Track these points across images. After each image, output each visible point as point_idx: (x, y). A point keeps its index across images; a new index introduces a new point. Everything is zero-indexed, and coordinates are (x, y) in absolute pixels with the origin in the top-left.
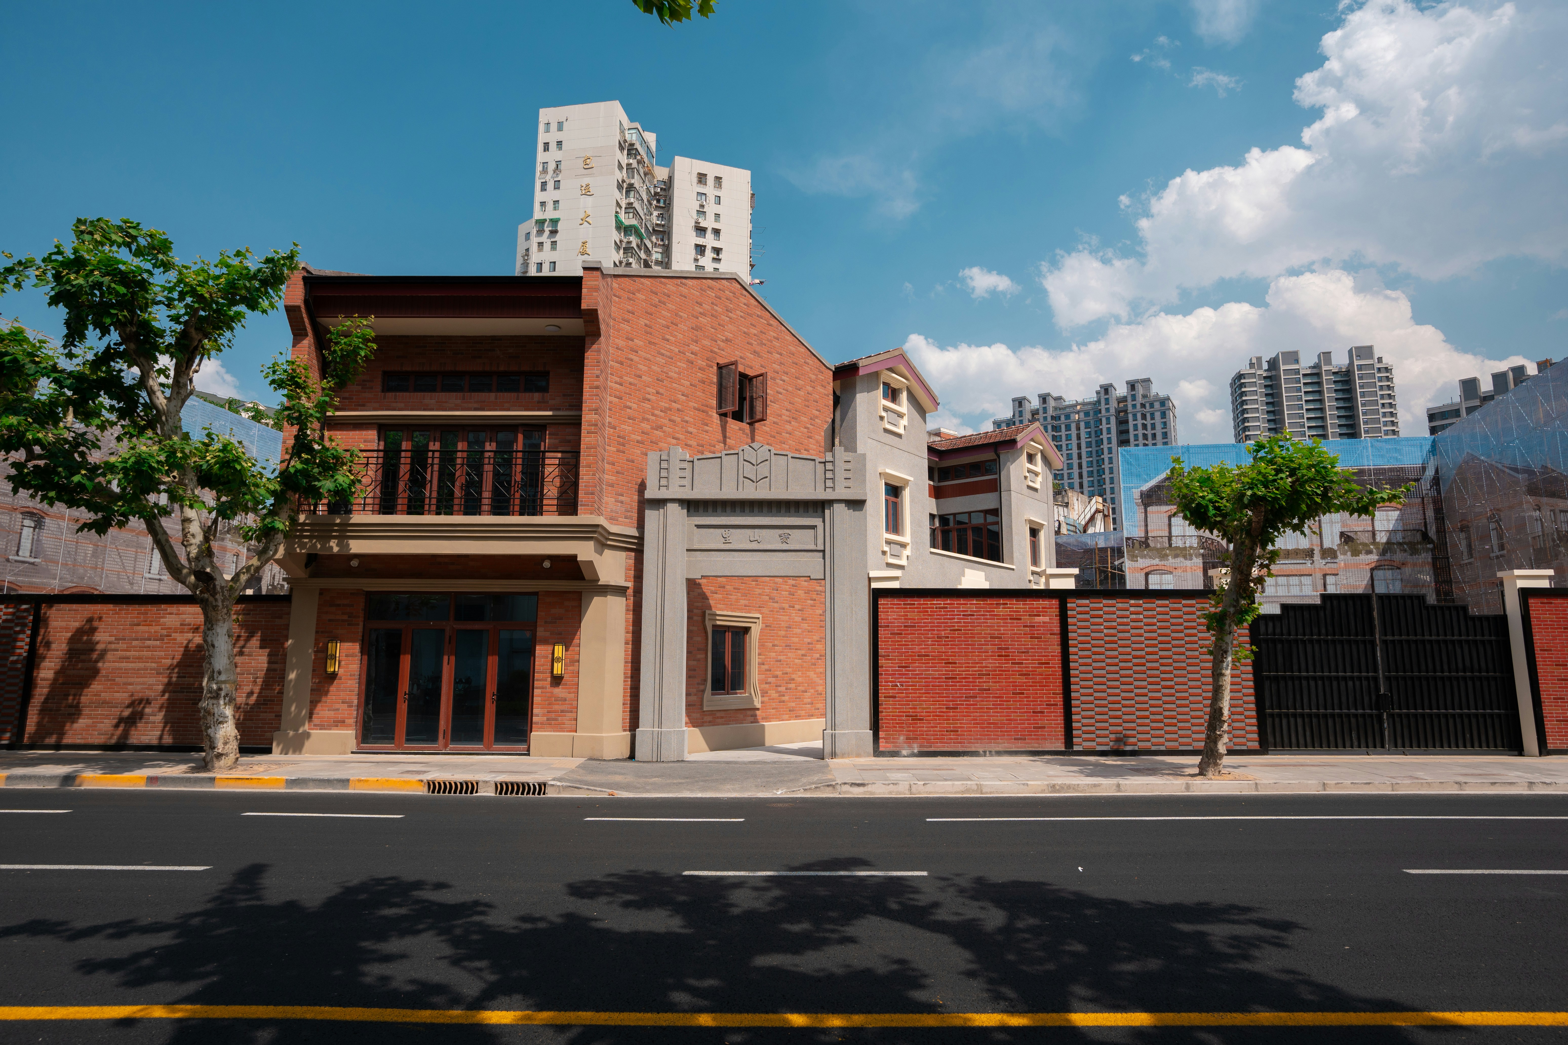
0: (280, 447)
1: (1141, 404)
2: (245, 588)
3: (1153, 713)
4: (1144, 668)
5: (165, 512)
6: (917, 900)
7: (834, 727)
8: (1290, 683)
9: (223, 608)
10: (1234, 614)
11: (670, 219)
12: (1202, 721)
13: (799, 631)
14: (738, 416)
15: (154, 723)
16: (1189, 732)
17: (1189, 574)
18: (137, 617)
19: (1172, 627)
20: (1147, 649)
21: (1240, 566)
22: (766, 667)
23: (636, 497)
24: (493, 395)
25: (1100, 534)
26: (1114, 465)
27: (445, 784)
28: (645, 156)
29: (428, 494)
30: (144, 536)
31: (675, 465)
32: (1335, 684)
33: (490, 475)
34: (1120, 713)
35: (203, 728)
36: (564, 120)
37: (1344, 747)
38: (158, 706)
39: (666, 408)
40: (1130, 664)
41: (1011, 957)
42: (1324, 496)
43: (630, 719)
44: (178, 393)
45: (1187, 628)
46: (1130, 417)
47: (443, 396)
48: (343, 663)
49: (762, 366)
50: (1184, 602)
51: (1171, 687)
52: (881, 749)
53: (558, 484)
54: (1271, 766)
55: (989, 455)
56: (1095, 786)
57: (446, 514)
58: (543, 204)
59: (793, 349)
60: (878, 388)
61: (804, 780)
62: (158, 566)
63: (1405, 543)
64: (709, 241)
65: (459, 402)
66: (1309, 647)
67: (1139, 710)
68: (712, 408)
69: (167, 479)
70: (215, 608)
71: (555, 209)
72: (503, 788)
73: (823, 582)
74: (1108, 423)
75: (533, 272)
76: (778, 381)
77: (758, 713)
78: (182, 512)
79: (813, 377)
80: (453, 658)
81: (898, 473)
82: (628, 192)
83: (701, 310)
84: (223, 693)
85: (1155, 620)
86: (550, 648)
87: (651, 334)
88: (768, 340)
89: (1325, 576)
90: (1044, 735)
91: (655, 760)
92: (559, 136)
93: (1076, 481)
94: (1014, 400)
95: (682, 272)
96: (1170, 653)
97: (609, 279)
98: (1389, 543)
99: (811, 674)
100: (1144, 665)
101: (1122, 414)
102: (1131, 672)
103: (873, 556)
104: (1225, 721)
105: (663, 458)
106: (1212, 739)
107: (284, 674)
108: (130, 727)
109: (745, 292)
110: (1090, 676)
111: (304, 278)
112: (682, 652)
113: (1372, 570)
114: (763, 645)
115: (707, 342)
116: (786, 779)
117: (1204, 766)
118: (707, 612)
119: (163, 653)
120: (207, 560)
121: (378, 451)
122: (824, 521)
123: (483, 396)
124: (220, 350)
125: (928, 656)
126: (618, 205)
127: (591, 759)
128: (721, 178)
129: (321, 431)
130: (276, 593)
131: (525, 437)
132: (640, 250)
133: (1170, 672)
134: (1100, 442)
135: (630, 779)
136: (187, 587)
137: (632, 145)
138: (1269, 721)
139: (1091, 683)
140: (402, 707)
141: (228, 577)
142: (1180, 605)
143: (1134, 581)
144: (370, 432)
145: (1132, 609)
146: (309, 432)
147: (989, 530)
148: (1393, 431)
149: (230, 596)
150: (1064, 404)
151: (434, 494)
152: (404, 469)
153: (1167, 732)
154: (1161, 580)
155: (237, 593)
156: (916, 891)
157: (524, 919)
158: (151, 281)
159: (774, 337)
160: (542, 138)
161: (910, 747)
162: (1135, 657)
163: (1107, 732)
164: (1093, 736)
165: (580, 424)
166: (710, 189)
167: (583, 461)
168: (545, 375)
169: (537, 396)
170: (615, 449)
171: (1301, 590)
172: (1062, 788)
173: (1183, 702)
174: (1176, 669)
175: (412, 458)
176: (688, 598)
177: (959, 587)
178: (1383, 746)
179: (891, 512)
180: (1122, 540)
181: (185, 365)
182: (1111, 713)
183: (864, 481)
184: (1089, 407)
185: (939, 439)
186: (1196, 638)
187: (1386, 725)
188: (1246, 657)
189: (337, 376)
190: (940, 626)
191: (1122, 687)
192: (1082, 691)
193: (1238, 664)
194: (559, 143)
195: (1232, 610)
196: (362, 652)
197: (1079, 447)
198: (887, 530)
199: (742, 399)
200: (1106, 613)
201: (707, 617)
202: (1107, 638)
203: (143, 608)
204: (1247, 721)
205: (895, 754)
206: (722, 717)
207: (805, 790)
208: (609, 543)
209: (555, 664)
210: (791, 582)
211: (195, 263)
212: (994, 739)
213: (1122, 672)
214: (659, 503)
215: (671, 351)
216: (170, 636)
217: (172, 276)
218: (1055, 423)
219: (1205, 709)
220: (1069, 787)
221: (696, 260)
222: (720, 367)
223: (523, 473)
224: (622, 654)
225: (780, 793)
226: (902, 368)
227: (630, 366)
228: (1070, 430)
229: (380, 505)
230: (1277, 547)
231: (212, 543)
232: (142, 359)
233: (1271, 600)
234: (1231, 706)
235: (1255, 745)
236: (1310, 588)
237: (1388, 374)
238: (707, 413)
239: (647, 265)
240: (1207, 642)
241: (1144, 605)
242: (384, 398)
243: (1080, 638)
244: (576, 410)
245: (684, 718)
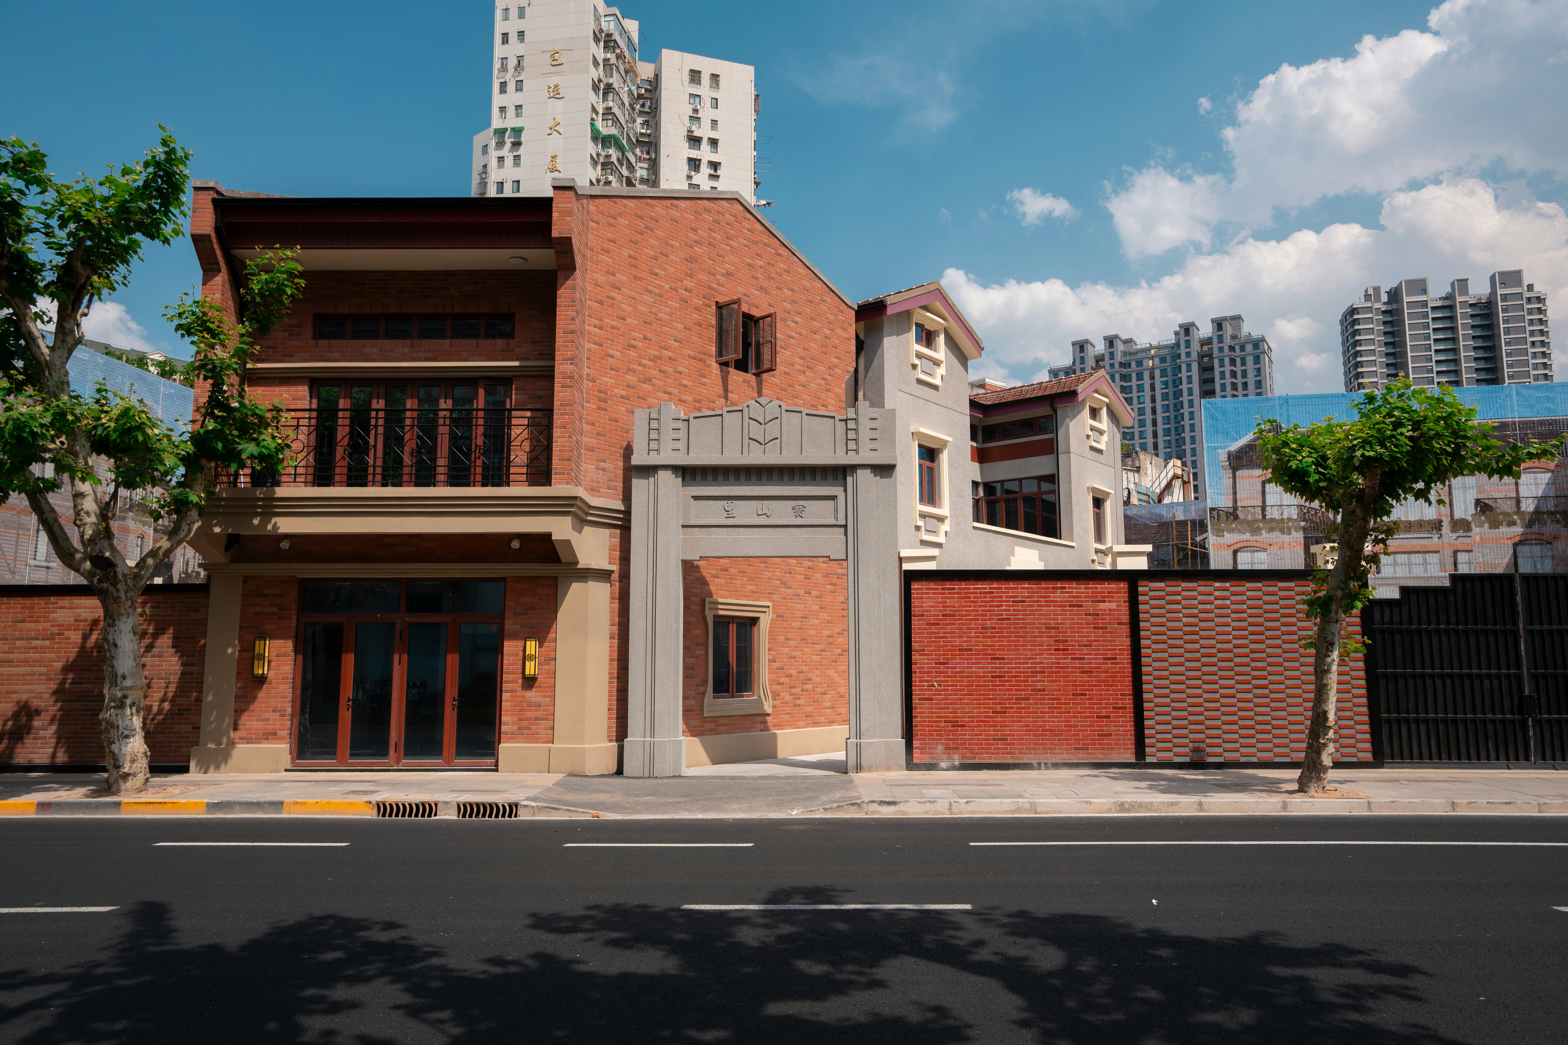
0: (191, 407)
1: (1230, 347)
2: (152, 577)
3: (1242, 718)
4: (1231, 664)
5: (53, 486)
6: (960, 938)
7: (859, 735)
8: (1411, 682)
9: (127, 599)
10: (1342, 598)
11: (657, 127)
12: (1302, 727)
13: (816, 622)
14: (742, 365)
15: (45, 738)
16: (1287, 741)
17: (1287, 551)
18: (21, 613)
19: (1266, 615)
20: (1235, 642)
21: (1349, 541)
22: (778, 664)
23: (621, 464)
24: (447, 342)
25: (1178, 504)
26: (1196, 421)
27: (397, 805)
28: (625, 49)
29: (371, 462)
30: (26, 515)
31: (667, 424)
32: (1467, 683)
33: (446, 438)
34: (1202, 718)
35: (105, 744)
36: (526, 5)
37: (1479, 759)
38: (49, 718)
39: (655, 357)
40: (1215, 660)
41: (1071, 1004)
42: (1456, 455)
43: (617, 727)
44: (63, 341)
45: (1284, 616)
46: (1216, 363)
47: (387, 343)
48: (273, 664)
49: (770, 305)
50: (1280, 584)
51: (1264, 687)
52: (915, 761)
53: (527, 449)
54: (1388, 781)
55: (1042, 411)
56: (1172, 804)
57: (394, 485)
58: (503, 109)
59: (807, 284)
60: (909, 330)
61: (824, 798)
62: (45, 551)
63: (1558, 512)
64: (705, 153)
65: (406, 350)
66: (1435, 639)
67: (1224, 714)
68: (710, 356)
69: (52, 446)
70: (117, 600)
71: (518, 115)
72: (467, 809)
73: (845, 563)
74: (1189, 370)
75: (492, 192)
76: (789, 323)
77: (769, 719)
78: (73, 485)
79: (832, 317)
80: (405, 657)
81: (934, 432)
82: (605, 94)
83: (696, 238)
84: (128, 702)
85: (1245, 607)
86: (520, 644)
87: (636, 267)
88: (777, 274)
89: (1455, 552)
90: (1111, 744)
91: (646, 775)
92: (521, 25)
93: (1150, 441)
94: (1074, 344)
95: (672, 191)
96: (1263, 646)
97: (585, 201)
98: (1537, 512)
99: (832, 673)
100: (1231, 660)
101: (1206, 359)
102: (1215, 669)
103: (904, 532)
104: (1330, 727)
105: (652, 416)
106: (1315, 749)
107: (202, 678)
108: (16, 743)
109: (748, 216)
110: (1166, 673)
111: (214, 201)
112: (678, 647)
113: (1515, 545)
114: (774, 639)
115: (703, 277)
116: (802, 796)
117: (1305, 781)
118: (708, 600)
119: (54, 655)
120: (106, 543)
121: (310, 410)
122: (845, 491)
123: (435, 343)
124: (113, 289)
125: (971, 650)
126: (594, 110)
127: (571, 775)
128: (718, 76)
129: (240, 386)
130: (190, 582)
131: (487, 393)
132: (622, 165)
133: (1263, 669)
134: (1178, 394)
135: (617, 798)
136: (82, 575)
137: (609, 35)
138: (1385, 728)
139: (1167, 682)
140: (346, 716)
141: (131, 563)
142: (1276, 589)
143: (1219, 560)
144: (300, 388)
145: (1217, 593)
146: (225, 388)
147: (1044, 501)
148: (1545, 375)
149: (135, 586)
150: (1135, 347)
151: (379, 462)
152: (342, 433)
153: (1259, 741)
154: (1252, 559)
155: (143, 582)
156: (958, 927)
157: (494, 961)
158: (23, 202)
159: (785, 270)
160: (500, 27)
161: (950, 758)
162: (1221, 651)
163: (1187, 740)
164: (1170, 745)
165: (553, 376)
166: (705, 90)
167: (557, 420)
168: (509, 317)
169: (500, 343)
170: (595, 406)
171: (1426, 570)
172: (1133, 807)
173: (1279, 705)
174: (1270, 664)
175: (352, 419)
176: (684, 583)
177: (1008, 568)
178: (1527, 759)
179: (926, 479)
180: (1205, 511)
181: (70, 307)
182: (1191, 718)
183: (893, 442)
184: (1166, 351)
185: (984, 391)
186: (1295, 628)
187: (1531, 733)
188: (1357, 651)
189: (258, 320)
190: (986, 615)
191: (1205, 686)
192: (1156, 691)
193: (1347, 659)
194: (521, 34)
195: (1339, 593)
196: (296, 651)
197: (1153, 400)
198: (922, 500)
199: (746, 345)
200: (1185, 598)
201: (707, 606)
202: (1186, 629)
203: (28, 601)
204: (1358, 727)
205: (931, 767)
206: (726, 725)
207: (825, 809)
208: (589, 518)
209: (527, 663)
210: (807, 563)
211: (77, 182)
212: (1051, 749)
213: (1204, 669)
214: (649, 470)
215: (660, 287)
216: (63, 634)
217: (51, 196)
218: (1124, 371)
219: (1306, 713)
220: (1141, 805)
221: (689, 177)
222: (720, 307)
223: (485, 435)
224: (607, 650)
225: (795, 813)
226: (939, 306)
227: (612, 306)
228: (1142, 379)
229: (314, 475)
230: (1392, 518)
231: (112, 523)
232: (16, 300)
233: (1387, 582)
234: (1338, 709)
235: (1368, 756)
236: (1437, 567)
237: (1540, 305)
238: (705, 362)
239: (630, 183)
240: (1310, 633)
241: (1232, 589)
242: (316, 346)
243: (1153, 629)
244: (548, 359)
245: (681, 726)
